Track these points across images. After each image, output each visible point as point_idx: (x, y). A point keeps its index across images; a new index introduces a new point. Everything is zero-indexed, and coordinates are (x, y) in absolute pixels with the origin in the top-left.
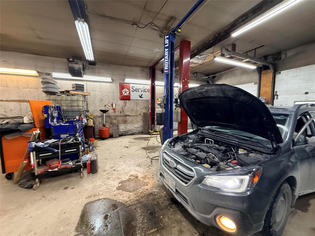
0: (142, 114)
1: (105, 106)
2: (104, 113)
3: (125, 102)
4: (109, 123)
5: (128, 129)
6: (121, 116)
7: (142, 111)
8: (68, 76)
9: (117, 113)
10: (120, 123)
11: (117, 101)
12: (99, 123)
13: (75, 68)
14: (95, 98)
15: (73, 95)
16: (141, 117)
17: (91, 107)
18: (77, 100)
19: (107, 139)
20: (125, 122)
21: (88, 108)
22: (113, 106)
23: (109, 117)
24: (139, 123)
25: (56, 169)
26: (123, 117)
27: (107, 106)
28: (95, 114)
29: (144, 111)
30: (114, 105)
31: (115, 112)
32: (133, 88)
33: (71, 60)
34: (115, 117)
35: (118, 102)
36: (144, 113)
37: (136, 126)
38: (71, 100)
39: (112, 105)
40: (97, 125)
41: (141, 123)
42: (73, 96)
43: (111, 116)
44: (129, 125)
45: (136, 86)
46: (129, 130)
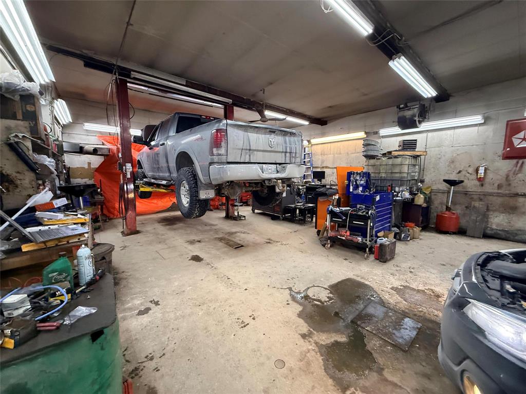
1: (460, 172)
2: (451, 186)
3: (518, 162)
4: (464, 206)
5: (516, 227)
8: (397, 130)
9: (488, 189)
10: (494, 211)
11: (493, 161)
12: (441, 204)
13: (407, 117)
14: (440, 158)
15: (396, 157)
17: (431, 174)
18: (400, 163)
19: (450, 234)
20: (512, 209)
21: (424, 176)
22: (477, 173)
23: (466, 193)
25: (344, 238)
26: (507, 198)
27: (463, 173)
28: (434, 187)
30: (482, 171)
31: (482, 185)
33: (402, 106)
34: (482, 197)
35: (496, 163)
38: (392, 165)
39: (477, 171)
40: (436, 205)
42: (396, 159)
43: (470, 193)
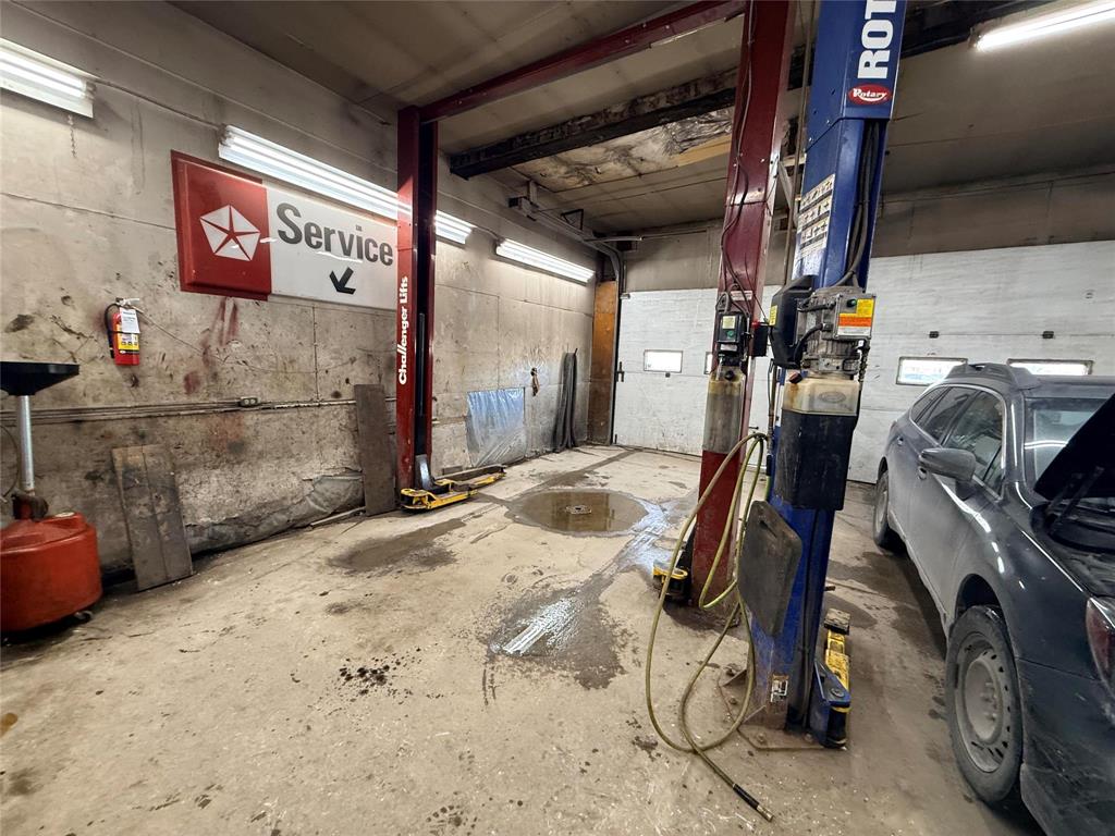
0: (347, 392)
1: (21, 323)
2: (17, 393)
4: (79, 475)
5: (255, 500)
6: (195, 411)
7: (351, 375)
9: (161, 392)
10: (189, 467)
11: (155, 291)
16: (343, 413)
23: (77, 420)
24: (330, 452)
26: (216, 419)
27: (44, 327)
29: (360, 375)
30: (128, 324)
31: (135, 383)
32: (289, 214)
35: (165, 300)
36: (356, 387)
37: (314, 468)
39: (107, 322)
41: (341, 450)
44: (267, 468)
45: (312, 213)
46: (265, 505)
